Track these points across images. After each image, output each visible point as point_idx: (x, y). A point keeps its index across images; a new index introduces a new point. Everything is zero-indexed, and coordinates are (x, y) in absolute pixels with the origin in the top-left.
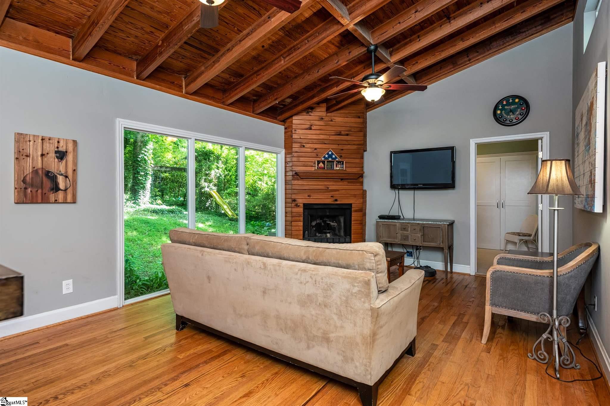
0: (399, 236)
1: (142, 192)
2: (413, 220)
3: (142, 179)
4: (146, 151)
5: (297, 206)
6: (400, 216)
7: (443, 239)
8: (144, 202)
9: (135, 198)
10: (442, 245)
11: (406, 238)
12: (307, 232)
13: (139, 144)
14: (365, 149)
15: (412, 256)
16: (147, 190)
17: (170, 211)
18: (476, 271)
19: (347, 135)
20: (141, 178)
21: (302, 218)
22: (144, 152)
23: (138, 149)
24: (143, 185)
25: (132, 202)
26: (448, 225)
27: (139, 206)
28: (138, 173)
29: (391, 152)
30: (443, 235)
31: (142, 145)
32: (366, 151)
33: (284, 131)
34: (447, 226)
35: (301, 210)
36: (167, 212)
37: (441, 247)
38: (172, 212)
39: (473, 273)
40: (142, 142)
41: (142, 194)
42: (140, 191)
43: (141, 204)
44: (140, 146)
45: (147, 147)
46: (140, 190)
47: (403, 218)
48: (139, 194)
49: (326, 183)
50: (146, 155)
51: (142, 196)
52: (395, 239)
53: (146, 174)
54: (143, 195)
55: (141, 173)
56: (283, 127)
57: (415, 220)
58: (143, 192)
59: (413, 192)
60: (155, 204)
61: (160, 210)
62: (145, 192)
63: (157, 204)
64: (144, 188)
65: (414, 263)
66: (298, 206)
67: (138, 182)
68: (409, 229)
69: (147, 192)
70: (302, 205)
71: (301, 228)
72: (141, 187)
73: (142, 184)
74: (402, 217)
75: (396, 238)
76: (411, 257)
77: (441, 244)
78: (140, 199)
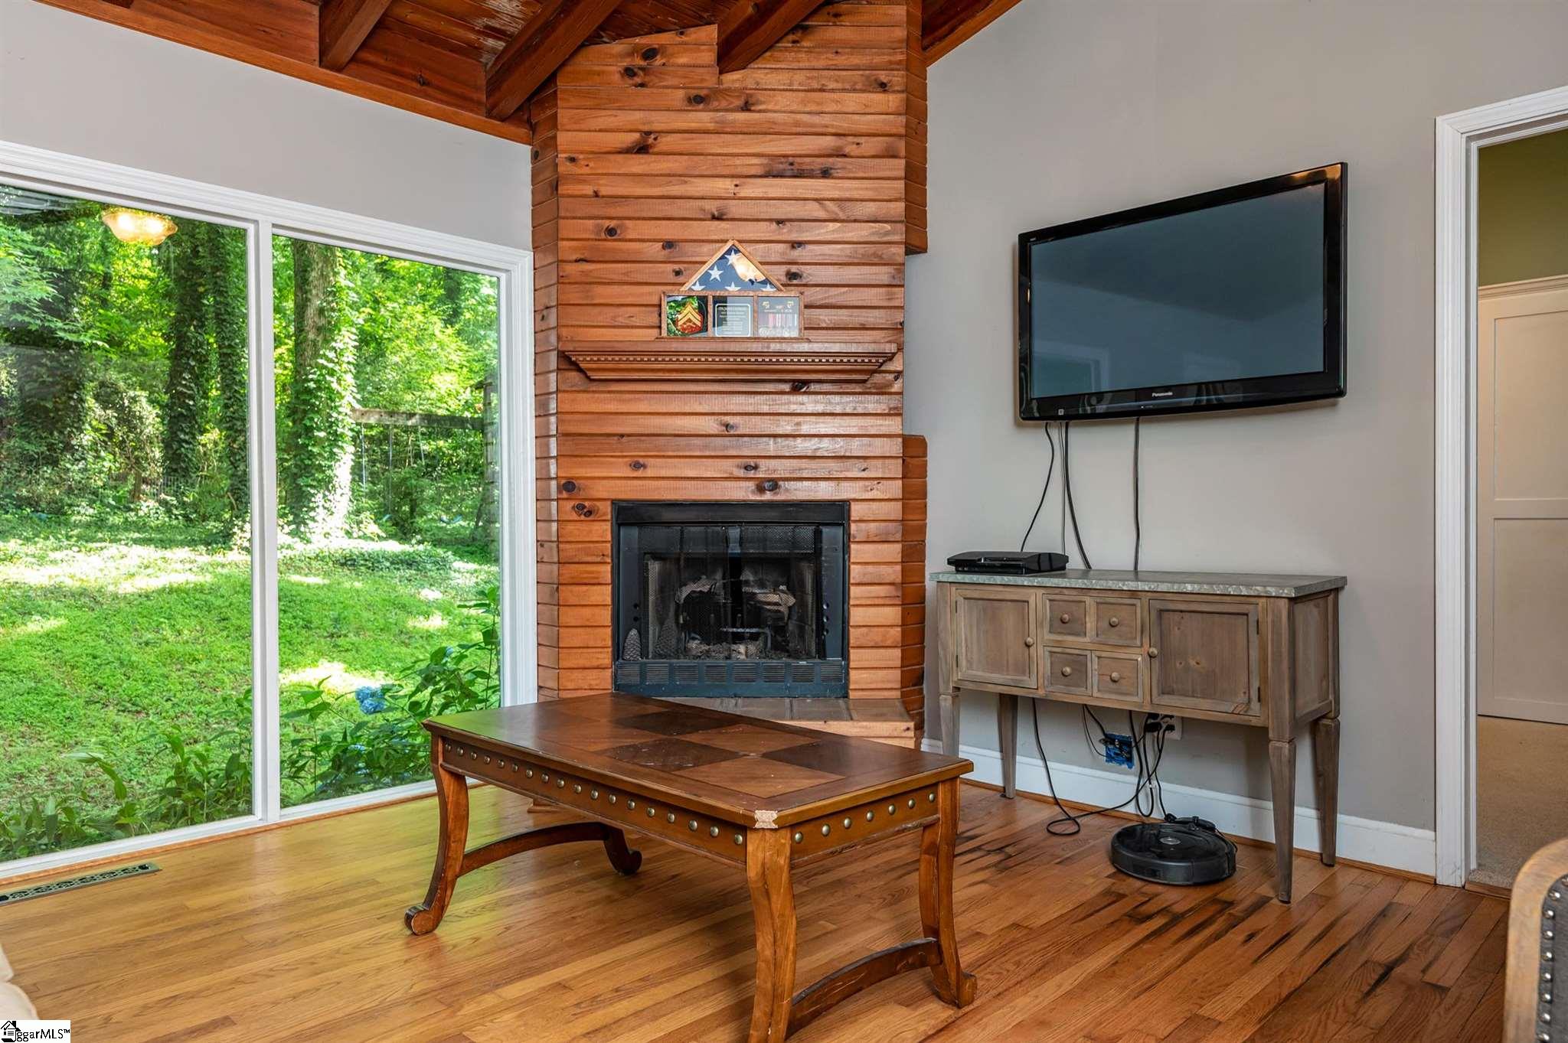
0: (1041, 657)
1: (320, 495)
2: (1132, 576)
3: (320, 454)
4: (331, 361)
5: (587, 512)
6: (1065, 559)
7: (1264, 679)
8: (327, 530)
9: (296, 516)
10: (1256, 715)
11: (1074, 668)
12: (634, 632)
13: (311, 336)
14: (916, 242)
15: (1129, 760)
16: (339, 491)
17: (402, 562)
18: (1473, 866)
19: (826, 174)
20: (315, 450)
21: (609, 568)
22: (325, 363)
23: (309, 353)
24: (324, 472)
25: (287, 529)
26: (1290, 599)
27: (309, 542)
28: (309, 430)
29: (1022, 236)
30: (1263, 660)
31: (320, 339)
32: (923, 250)
33: (529, 166)
34: (1284, 605)
35: (603, 530)
36: (388, 564)
37: (1254, 722)
38: (409, 562)
39: (1452, 875)
40: (319, 330)
41: (320, 504)
42: (313, 495)
43: (313, 538)
44: (315, 343)
45: (333, 344)
46: (312, 491)
47: (1082, 566)
48: (311, 505)
49: (717, 404)
50: (332, 373)
51: (321, 508)
52: (1024, 673)
53: (335, 438)
54: (325, 508)
55: (316, 433)
56: (526, 150)
57: (1140, 576)
58: (325, 496)
59: (1132, 427)
60: (359, 537)
61: (369, 554)
62: (330, 497)
63: (365, 537)
64: (327, 484)
65: (1136, 796)
66: (590, 513)
67: (307, 462)
68: (1090, 623)
69: (337, 497)
70: (606, 509)
71: (606, 616)
72: (319, 481)
73: (320, 468)
74: (1075, 562)
75: (1025, 667)
76: (1125, 766)
77: (1255, 706)
78: (313, 519)
